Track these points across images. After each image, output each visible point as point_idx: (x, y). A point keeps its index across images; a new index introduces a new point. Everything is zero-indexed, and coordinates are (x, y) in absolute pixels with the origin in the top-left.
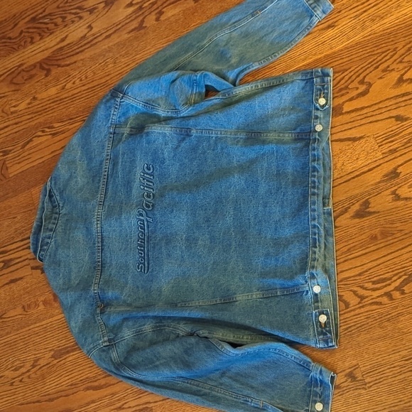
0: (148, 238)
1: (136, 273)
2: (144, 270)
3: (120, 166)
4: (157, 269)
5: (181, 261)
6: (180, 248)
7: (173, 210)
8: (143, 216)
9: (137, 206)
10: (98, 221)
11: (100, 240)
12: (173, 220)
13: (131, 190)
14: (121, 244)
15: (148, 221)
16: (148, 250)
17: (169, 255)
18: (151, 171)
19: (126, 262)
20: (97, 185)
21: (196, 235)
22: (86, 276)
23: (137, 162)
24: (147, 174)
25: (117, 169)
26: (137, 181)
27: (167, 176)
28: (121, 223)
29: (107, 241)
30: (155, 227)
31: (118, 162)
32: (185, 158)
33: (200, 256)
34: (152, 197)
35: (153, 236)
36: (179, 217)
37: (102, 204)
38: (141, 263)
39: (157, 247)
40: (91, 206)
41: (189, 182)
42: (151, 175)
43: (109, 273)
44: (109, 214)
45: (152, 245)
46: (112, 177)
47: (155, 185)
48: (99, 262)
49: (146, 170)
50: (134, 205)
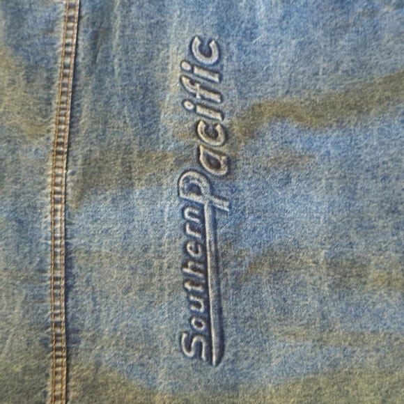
0: (216, 258)
1: (182, 361)
2: (209, 355)
3: (116, 40)
4: (252, 351)
5: (323, 329)
6: (317, 290)
7: (288, 178)
8: (199, 193)
9: (179, 162)
10: (56, 202)
11: (60, 260)
12: (288, 207)
13: (155, 113)
14: (127, 273)
15: (214, 209)
16: (219, 296)
17: (284, 311)
18: (215, 58)
19: (147, 326)
20: (42, 93)
21: (360, 249)
22: (18, 369)
23: (171, 31)
24: (202, 67)
25: (109, 48)
26: (174, 85)
27: (259, 76)
28: (130, 212)
29: (82, 262)
30: (237, 226)
31: (109, 29)
32: (316, 24)
33: (378, 316)
34: (221, 137)
35: (232, 252)
36: (307, 198)
37: (64, 151)
38: (197, 334)
39: (248, 287)
40: (31, 157)
41: (329, 96)
42: (213, 72)
43: (91, 360)
44: (89, 183)
45: (231, 281)
46: (90, 73)
47: (227, 101)
48: (57, 325)
49: (197, 53)
50: (171, 160)
